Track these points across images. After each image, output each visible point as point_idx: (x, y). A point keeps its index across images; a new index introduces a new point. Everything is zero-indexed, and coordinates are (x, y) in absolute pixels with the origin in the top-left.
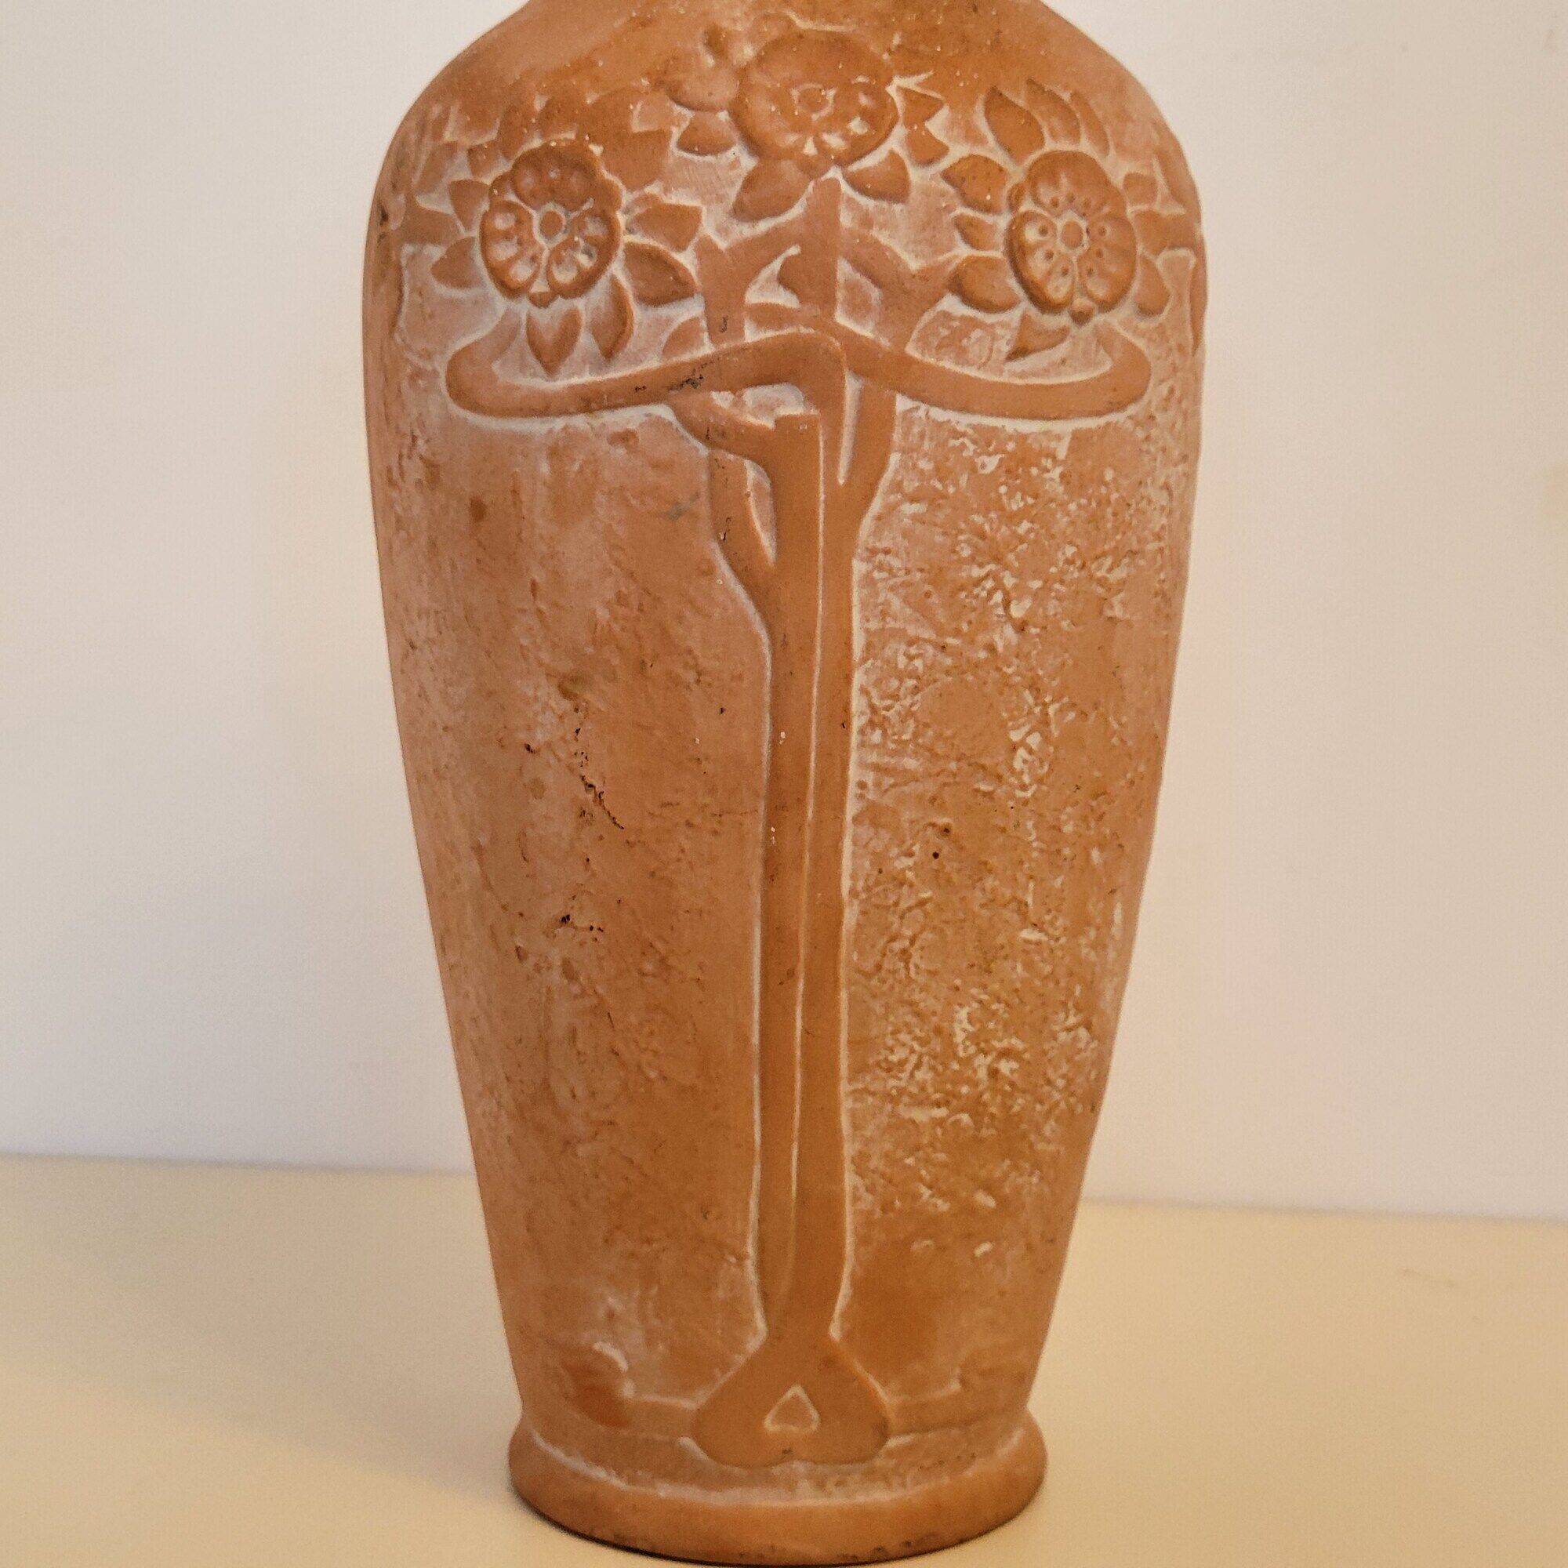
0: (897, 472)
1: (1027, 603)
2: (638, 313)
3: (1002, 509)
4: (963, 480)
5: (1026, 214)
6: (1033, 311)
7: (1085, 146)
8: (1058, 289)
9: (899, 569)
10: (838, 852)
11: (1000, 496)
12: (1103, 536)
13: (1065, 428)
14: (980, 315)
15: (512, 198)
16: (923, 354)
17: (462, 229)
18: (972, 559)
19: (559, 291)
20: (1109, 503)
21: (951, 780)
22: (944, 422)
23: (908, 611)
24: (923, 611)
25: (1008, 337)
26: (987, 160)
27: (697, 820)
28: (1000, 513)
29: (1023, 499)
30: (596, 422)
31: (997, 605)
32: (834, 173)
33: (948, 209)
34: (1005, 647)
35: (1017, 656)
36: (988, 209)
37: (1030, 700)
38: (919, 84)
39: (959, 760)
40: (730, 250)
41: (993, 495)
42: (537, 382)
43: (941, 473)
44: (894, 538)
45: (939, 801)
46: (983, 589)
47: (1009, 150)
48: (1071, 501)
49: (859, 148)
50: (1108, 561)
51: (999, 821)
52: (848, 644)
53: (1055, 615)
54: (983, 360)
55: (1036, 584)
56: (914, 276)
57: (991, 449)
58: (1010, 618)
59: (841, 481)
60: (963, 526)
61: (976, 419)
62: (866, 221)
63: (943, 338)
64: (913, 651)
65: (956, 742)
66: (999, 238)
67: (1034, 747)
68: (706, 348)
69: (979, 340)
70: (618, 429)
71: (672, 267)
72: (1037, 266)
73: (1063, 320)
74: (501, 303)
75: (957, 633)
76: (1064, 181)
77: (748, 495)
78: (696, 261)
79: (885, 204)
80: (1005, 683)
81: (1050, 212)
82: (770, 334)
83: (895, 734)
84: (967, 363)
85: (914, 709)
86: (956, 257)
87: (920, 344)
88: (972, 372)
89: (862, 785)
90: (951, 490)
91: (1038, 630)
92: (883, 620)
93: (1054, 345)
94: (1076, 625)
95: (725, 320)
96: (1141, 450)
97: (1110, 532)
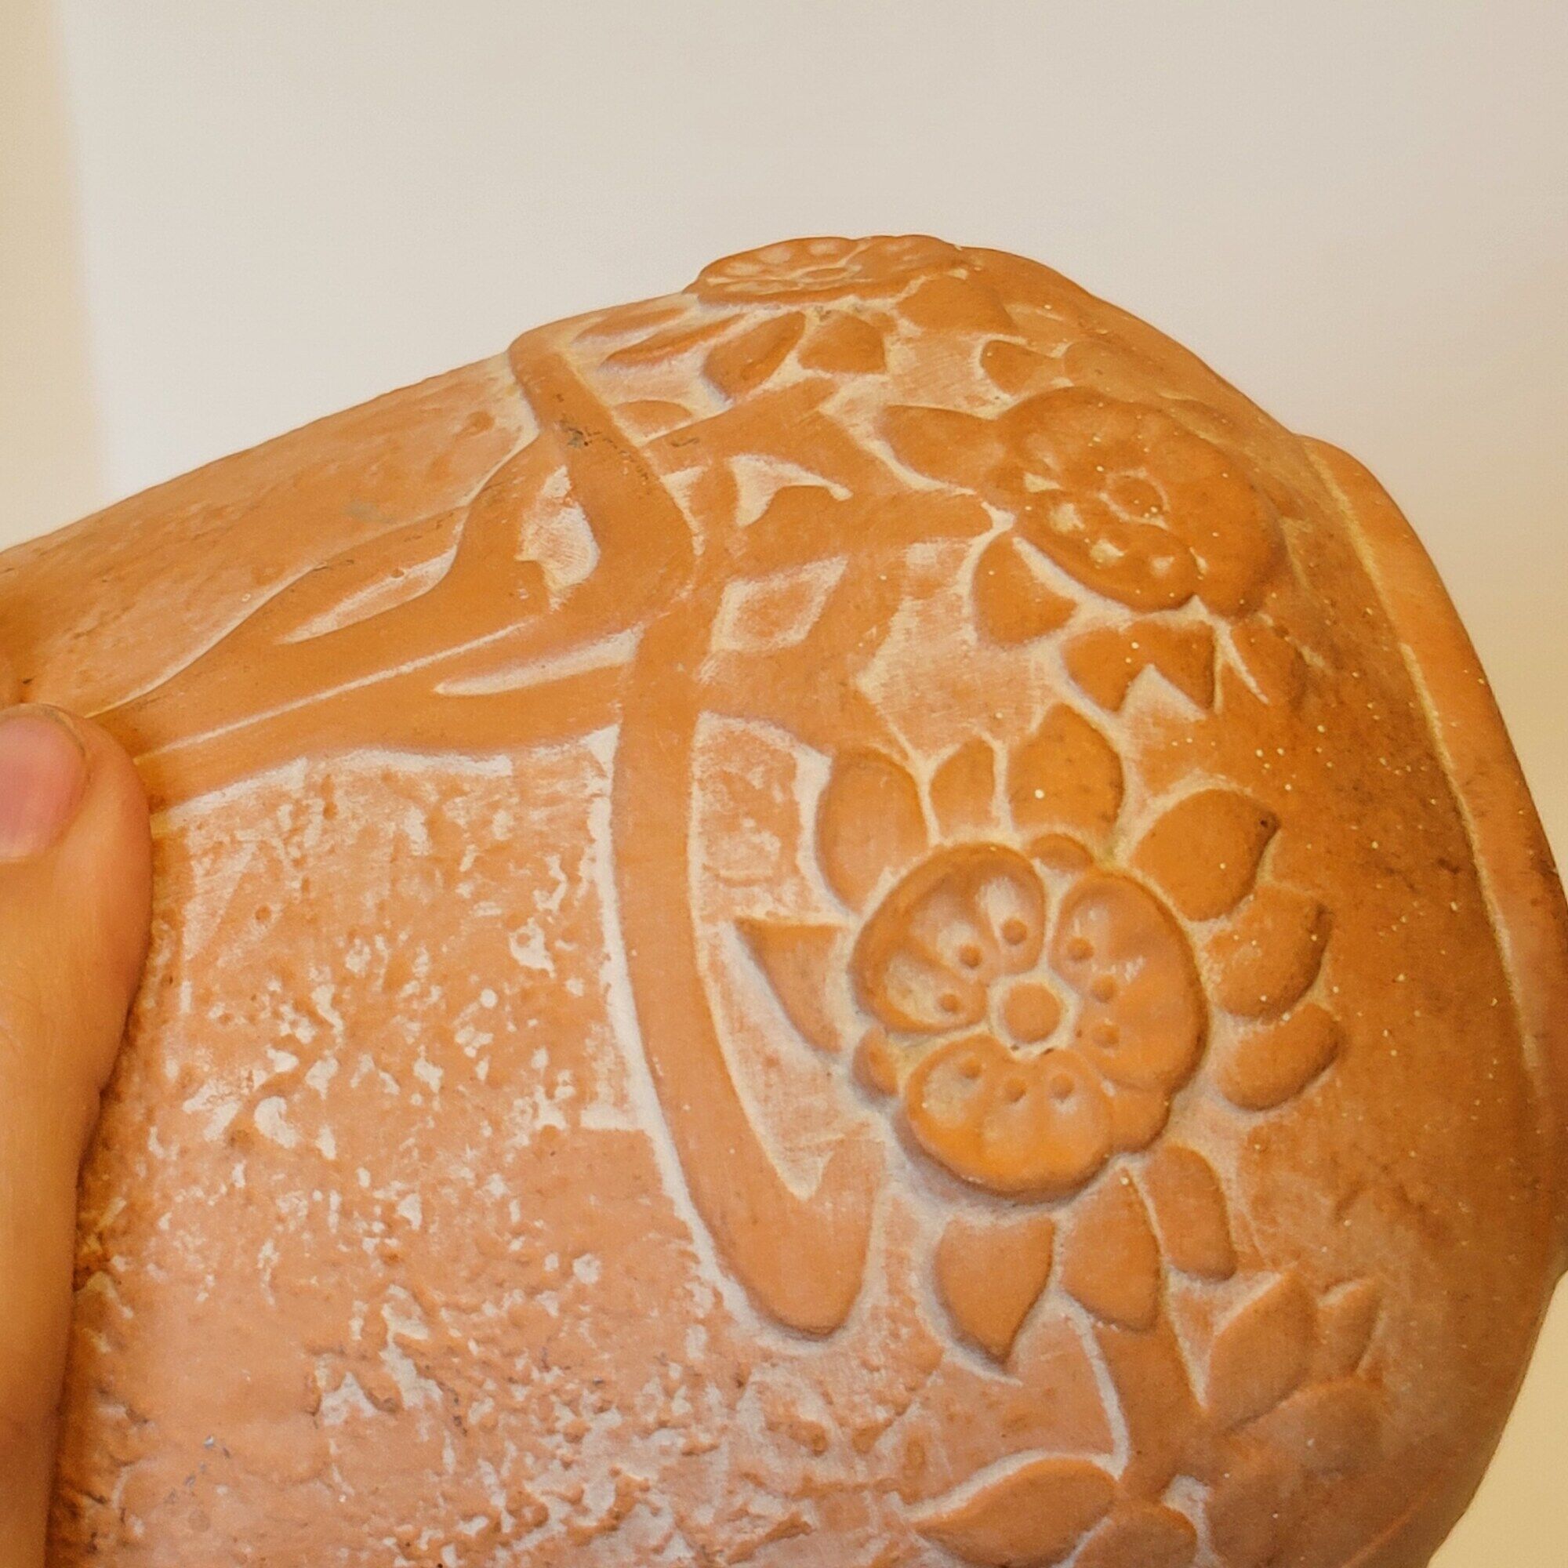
0: (477, 779)
1: (288, 1138)
2: (690, 357)
3: (453, 1010)
4: (489, 909)
5: (1030, 871)
6: (845, 947)
8: (909, 994)
9: (300, 846)
11: (475, 996)
12: (464, 1300)
14: (807, 837)
16: (705, 749)
18: (344, 979)
20: (532, 1292)
22: (588, 831)
23: (228, 892)
25: (783, 911)
26: (1121, 792)
28: (443, 1006)
29: (482, 1051)
30: (502, 393)
31: (268, 1065)
32: (1003, 520)
33: (996, 725)
34: (196, 1114)
35: (183, 1152)
36: (1020, 799)
38: (1229, 670)
40: (822, 418)
41: (474, 978)
43: (492, 858)
44: (355, 817)
46: (294, 1024)
48: (508, 1177)
49: (1064, 551)
50: (418, 1334)
53: (280, 1219)
54: (723, 873)
55: (327, 1146)
56: (846, 687)
57: (560, 944)
58: (251, 1105)
59: (440, 689)
60: (403, 937)
61: (607, 894)
62: (927, 588)
63: (742, 779)
66: (966, 834)
68: (641, 437)
69: (760, 850)
70: (494, 412)
72: (945, 934)
73: (852, 1029)
75: (203, 1000)
76: (1131, 969)
77: (398, 575)
79: (967, 610)
81: (1057, 940)
82: (684, 502)
84: (711, 844)
86: (907, 755)
87: (721, 739)
88: (696, 855)
90: (464, 890)
91: (241, 1183)
92: (205, 853)
93: (796, 1023)
94: (274, 1286)
95: (695, 441)
96: (662, 1361)
97: (474, 1317)
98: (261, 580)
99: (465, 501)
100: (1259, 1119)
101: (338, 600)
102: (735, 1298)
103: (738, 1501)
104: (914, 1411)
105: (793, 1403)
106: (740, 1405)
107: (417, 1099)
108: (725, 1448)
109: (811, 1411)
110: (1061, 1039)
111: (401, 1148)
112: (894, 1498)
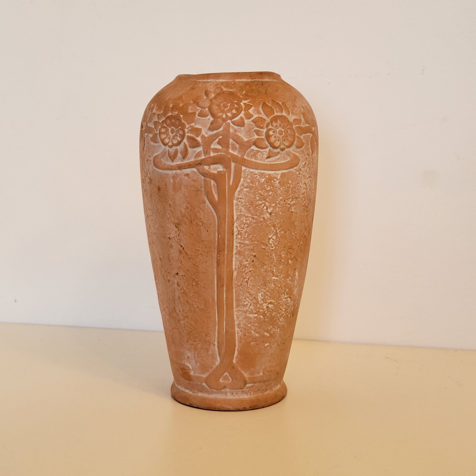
0: (243, 182)
1: (272, 209)
2: (190, 150)
3: (266, 189)
4: (257, 183)
5: (269, 129)
6: (271, 149)
7: (284, 114)
8: (277, 144)
9: (243, 202)
10: (232, 261)
11: (265, 187)
12: (289, 194)
13: (280, 172)
14: (260, 150)
15: (165, 125)
16: (248, 158)
17: (156, 131)
18: (259, 200)
19: (174, 145)
20: (290, 188)
21: (256, 245)
22: (253, 172)
23: (246, 211)
24: (248, 210)
25: (266, 154)
26: (261, 118)
27: (203, 253)
28: (265, 190)
29: (270, 187)
30: (182, 172)
31: (265, 209)
32: (229, 121)
33: (253, 128)
34: (267, 218)
35: (270, 220)
36: (262, 128)
37: (273, 229)
38: (248, 102)
39: (257, 241)
40: (208, 137)
41: (263, 187)
42: (170, 163)
43: (252, 182)
44: (242, 196)
45: (253, 250)
46: (262, 206)
47: (266, 115)
48: (281, 187)
49: (234, 116)
50: (290, 200)
51: (267, 254)
52: (233, 218)
53: (278, 211)
54: (261, 159)
55: (274, 205)
56: (245, 142)
57: (263, 177)
58: (268, 212)
59: (231, 184)
60: (257, 193)
61: (259, 171)
62: (236, 131)
63: (252, 155)
64: (247, 219)
65: (257, 238)
66: (264, 134)
67: (274, 239)
68: (203, 157)
69: (260, 155)
70: (186, 173)
71: (196, 140)
72: (272, 139)
73: (278, 150)
74: (163, 147)
75: (256, 215)
76: (279, 121)
77: (212, 187)
78: (201, 139)
79: (239, 127)
80: (267, 226)
81: (275, 128)
82: (216, 154)
83: (243, 236)
84: (258, 160)
85: (247, 231)
86: (255, 138)
88: (258, 161)
89: (237, 247)
90: (254, 186)
91: (274, 214)
92: (240, 212)
93: (276, 155)
94: (283, 213)
95: (207, 151)
96: (298, 176)
97: (291, 194)
98: (204, 202)
99: (203, 178)
100: (290, 113)
101: (213, 194)
102: (295, 168)
103: (307, 173)
104: (305, 153)
105: (303, 165)
106: (302, 170)
107: (272, 195)
108: (304, 173)
109: (304, 163)
110: (283, 130)
111: (276, 197)
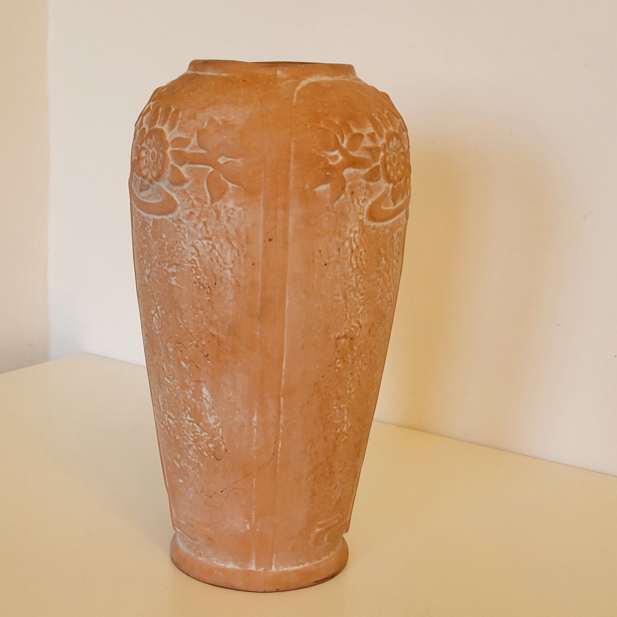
7: (165, 128)
53: (155, 277)
100: (177, 127)
102: (170, 216)
103: (199, 229)
104: (192, 197)
105: (186, 214)
106: (184, 222)
107: (147, 249)
108: (190, 227)
109: (188, 212)
110: (156, 152)
112: (205, 205)
